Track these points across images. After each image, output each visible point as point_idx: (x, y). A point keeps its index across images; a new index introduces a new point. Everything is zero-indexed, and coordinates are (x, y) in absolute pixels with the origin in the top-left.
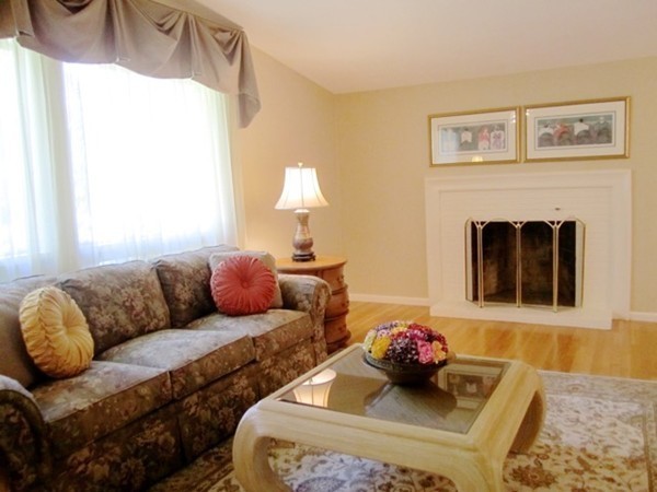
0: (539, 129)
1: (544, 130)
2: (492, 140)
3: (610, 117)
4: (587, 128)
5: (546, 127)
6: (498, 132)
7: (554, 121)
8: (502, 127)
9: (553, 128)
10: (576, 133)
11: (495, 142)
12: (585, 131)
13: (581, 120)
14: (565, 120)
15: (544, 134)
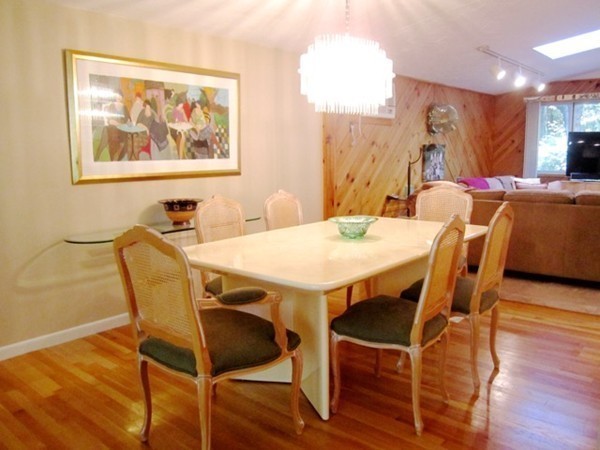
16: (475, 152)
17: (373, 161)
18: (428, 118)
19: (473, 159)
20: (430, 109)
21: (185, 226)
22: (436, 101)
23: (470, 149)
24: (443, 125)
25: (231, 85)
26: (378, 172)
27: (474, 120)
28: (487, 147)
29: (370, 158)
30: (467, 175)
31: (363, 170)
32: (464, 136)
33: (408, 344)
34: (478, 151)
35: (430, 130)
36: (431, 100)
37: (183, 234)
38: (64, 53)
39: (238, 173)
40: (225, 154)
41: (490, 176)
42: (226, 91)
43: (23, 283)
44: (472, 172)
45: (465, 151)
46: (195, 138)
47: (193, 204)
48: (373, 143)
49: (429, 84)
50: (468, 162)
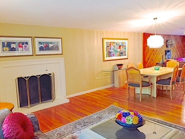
0: (39, 45)
1: (41, 45)
2: (24, 48)
3: (58, 43)
4: (53, 46)
5: (41, 44)
6: (25, 45)
7: (43, 43)
8: (27, 43)
9: (43, 45)
10: (50, 47)
11: (25, 48)
12: (52, 46)
13: (51, 43)
14: (47, 43)
15: (41, 47)
16: (179, 51)
17: (153, 55)
18: (166, 43)
19: (178, 53)
20: (167, 41)
21: (121, 69)
22: (169, 39)
23: (177, 50)
24: (170, 45)
25: (126, 41)
26: (154, 57)
27: (178, 43)
28: (182, 50)
29: (153, 54)
30: (177, 57)
31: (151, 57)
32: (176, 47)
33: (170, 85)
34: (180, 51)
35: (167, 46)
36: (167, 39)
37: (121, 70)
38: (102, 39)
39: (127, 59)
40: (125, 55)
41: (183, 57)
42: (126, 42)
43: (96, 78)
44: (178, 56)
45: (176, 51)
46: (121, 52)
47: (122, 65)
48: (153, 51)
49: (166, 35)
50: (177, 54)
